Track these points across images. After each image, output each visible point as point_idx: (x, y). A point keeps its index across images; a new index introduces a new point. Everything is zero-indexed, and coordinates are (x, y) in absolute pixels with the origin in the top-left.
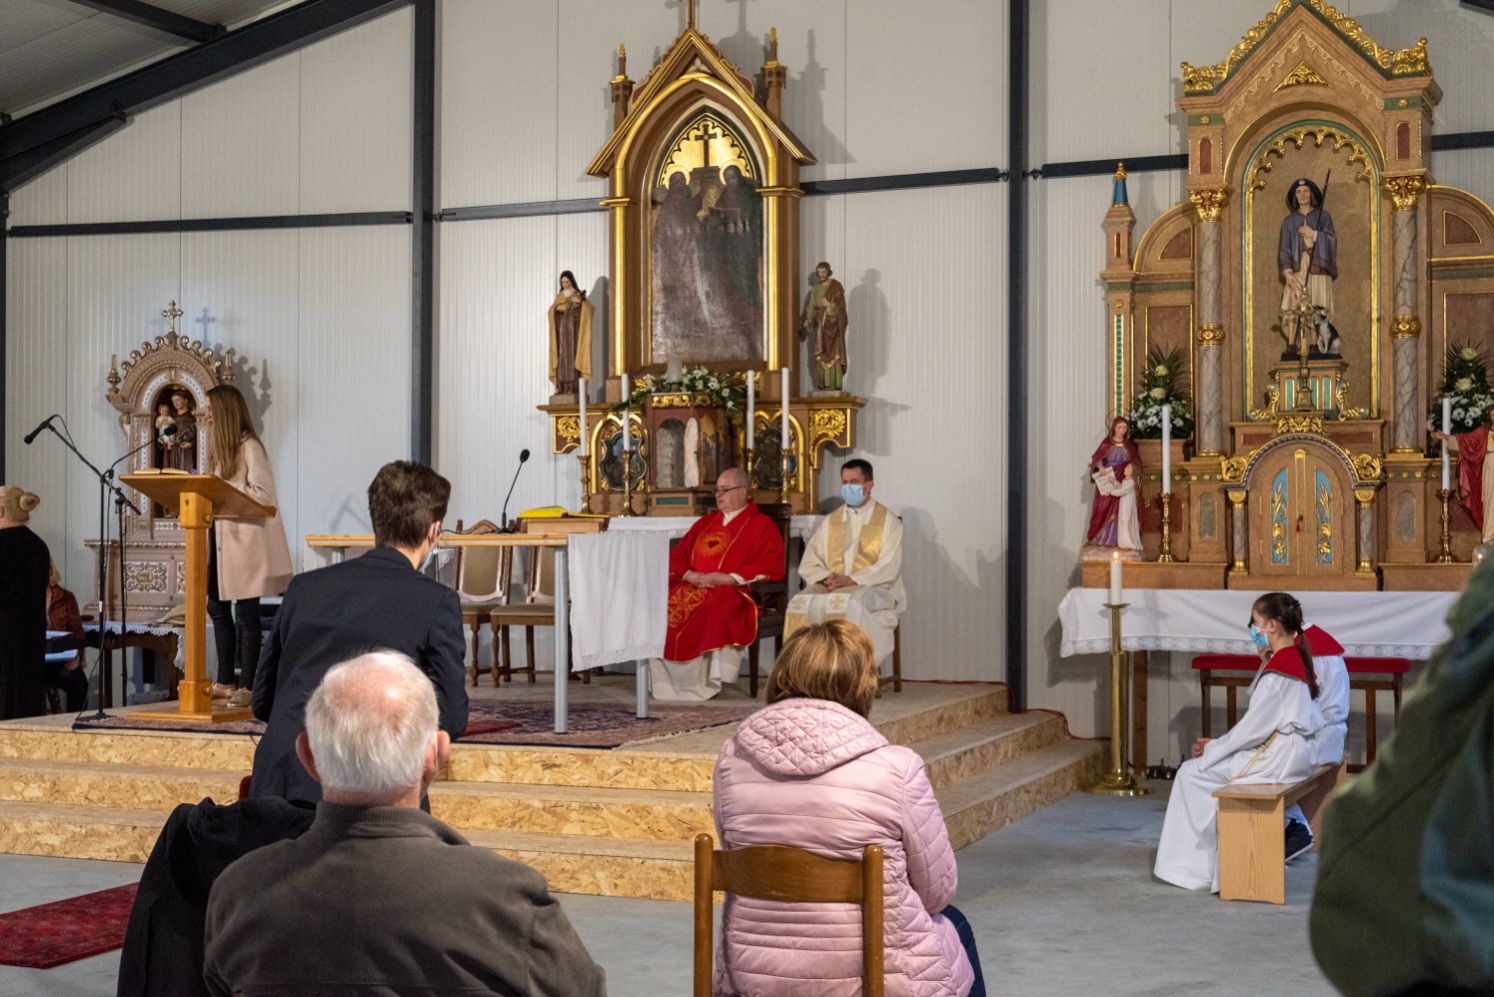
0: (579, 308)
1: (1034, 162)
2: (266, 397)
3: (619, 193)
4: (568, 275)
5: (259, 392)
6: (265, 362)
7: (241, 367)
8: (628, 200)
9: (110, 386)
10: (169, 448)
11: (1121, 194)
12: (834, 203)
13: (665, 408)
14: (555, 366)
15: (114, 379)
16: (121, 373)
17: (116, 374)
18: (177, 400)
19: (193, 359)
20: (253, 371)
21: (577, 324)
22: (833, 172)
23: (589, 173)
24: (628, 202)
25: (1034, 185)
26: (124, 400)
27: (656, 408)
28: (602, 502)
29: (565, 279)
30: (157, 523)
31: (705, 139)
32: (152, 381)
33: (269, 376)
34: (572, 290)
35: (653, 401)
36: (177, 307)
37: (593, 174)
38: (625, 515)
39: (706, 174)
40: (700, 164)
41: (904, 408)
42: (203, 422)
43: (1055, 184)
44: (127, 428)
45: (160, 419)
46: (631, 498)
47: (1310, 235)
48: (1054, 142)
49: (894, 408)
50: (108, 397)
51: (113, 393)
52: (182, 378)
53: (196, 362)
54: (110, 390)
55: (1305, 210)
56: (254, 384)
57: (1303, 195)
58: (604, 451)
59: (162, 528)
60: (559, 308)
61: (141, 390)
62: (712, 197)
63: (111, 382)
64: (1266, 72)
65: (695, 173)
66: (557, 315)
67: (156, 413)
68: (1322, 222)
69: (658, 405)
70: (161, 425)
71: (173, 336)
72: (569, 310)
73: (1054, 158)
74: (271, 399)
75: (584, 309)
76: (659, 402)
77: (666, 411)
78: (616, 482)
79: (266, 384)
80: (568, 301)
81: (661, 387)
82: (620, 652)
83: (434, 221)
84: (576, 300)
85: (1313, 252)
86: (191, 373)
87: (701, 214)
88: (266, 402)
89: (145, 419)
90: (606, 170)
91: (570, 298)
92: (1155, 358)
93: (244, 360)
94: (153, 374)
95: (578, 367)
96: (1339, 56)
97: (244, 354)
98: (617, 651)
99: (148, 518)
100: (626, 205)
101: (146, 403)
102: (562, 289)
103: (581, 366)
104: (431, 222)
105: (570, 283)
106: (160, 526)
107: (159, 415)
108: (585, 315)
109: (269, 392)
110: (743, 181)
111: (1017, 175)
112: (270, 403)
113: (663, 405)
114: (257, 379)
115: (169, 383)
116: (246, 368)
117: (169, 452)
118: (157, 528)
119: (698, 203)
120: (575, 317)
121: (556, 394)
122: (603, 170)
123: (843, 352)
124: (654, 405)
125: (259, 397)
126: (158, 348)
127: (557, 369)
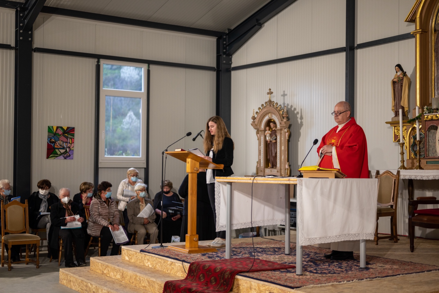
0: (403, 79)
2: (301, 122)
3: (418, 28)
4: (399, 66)
5: (299, 121)
6: (301, 109)
7: (294, 112)
8: (421, 30)
9: (252, 120)
10: (269, 142)
13: (429, 120)
14: (394, 105)
15: (254, 118)
16: (256, 116)
17: (254, 116)
18: (272, 125)
19: (275, 110)
20: (298, 113)
21: (402, 86)
23: (406, 21)
24: (421, 31)
26: (256, 125)
27: (426, 121)
28: (411, 163)
29: (397, 67)
30: (266, 170)
32: (264, 118)
33: (303, 115)
34: (401, 72)
35: (425, 118)
36: (271, 91)
37: (408, 21)
38: (417, 169)
42: (278, 133)
44: (258, 135)
45: (266, 132)
46: (420, 161)
50: (252, 124)
51: (253, 123)
52: (273, 116)
53: (276, 111)
54: (252, 122)
56: (298, 118)
58: (412, 140)
59: (267, 172)
60: (394, 80)
61: (261, 122)
63: (252, 119)
66: (394, 83)
67: (265, 130)
69: (427, 119)
70: (267, 134)
71: (270, 101)
72: (398, 81)
74: (303, 123)
75: (405, 79)
76: (427, 118)
77: (430, 122)
79: (302, 118)
80: (398, 77)
81: (430, 111)
82: (338, 236)
83: (355, 50)
84: (401, 76)
86: (275, 114)
88: (302, 124)
89: (262, 132)
90: (414, 19)
91: (399, 75)
93: (295, 109)
94: (264, 116)
95: (402, 105)
97: (295, 107)
98: (336, 236)
99: (263, 168)
100: (420, 32)
101: (263, 127)
102: (397, 72)
103: (404, 104)
104: (354, 50)
105: (399, 69)
106: (267, 171)
107: (266, 130)
108: (405, 81)
109: (302, 121)
112: (303, 125)
113: (428, 119)
114: (299, 116)
115: (269, 119)
116: (295, 112)
117: (269, 144)
118: (266, 172)
120: (401, 84)
121: (394, 117)
122: (412, 20)
124: (425, 119)
125: (299, 123)
126: (266, 106)
127: (394, 106)
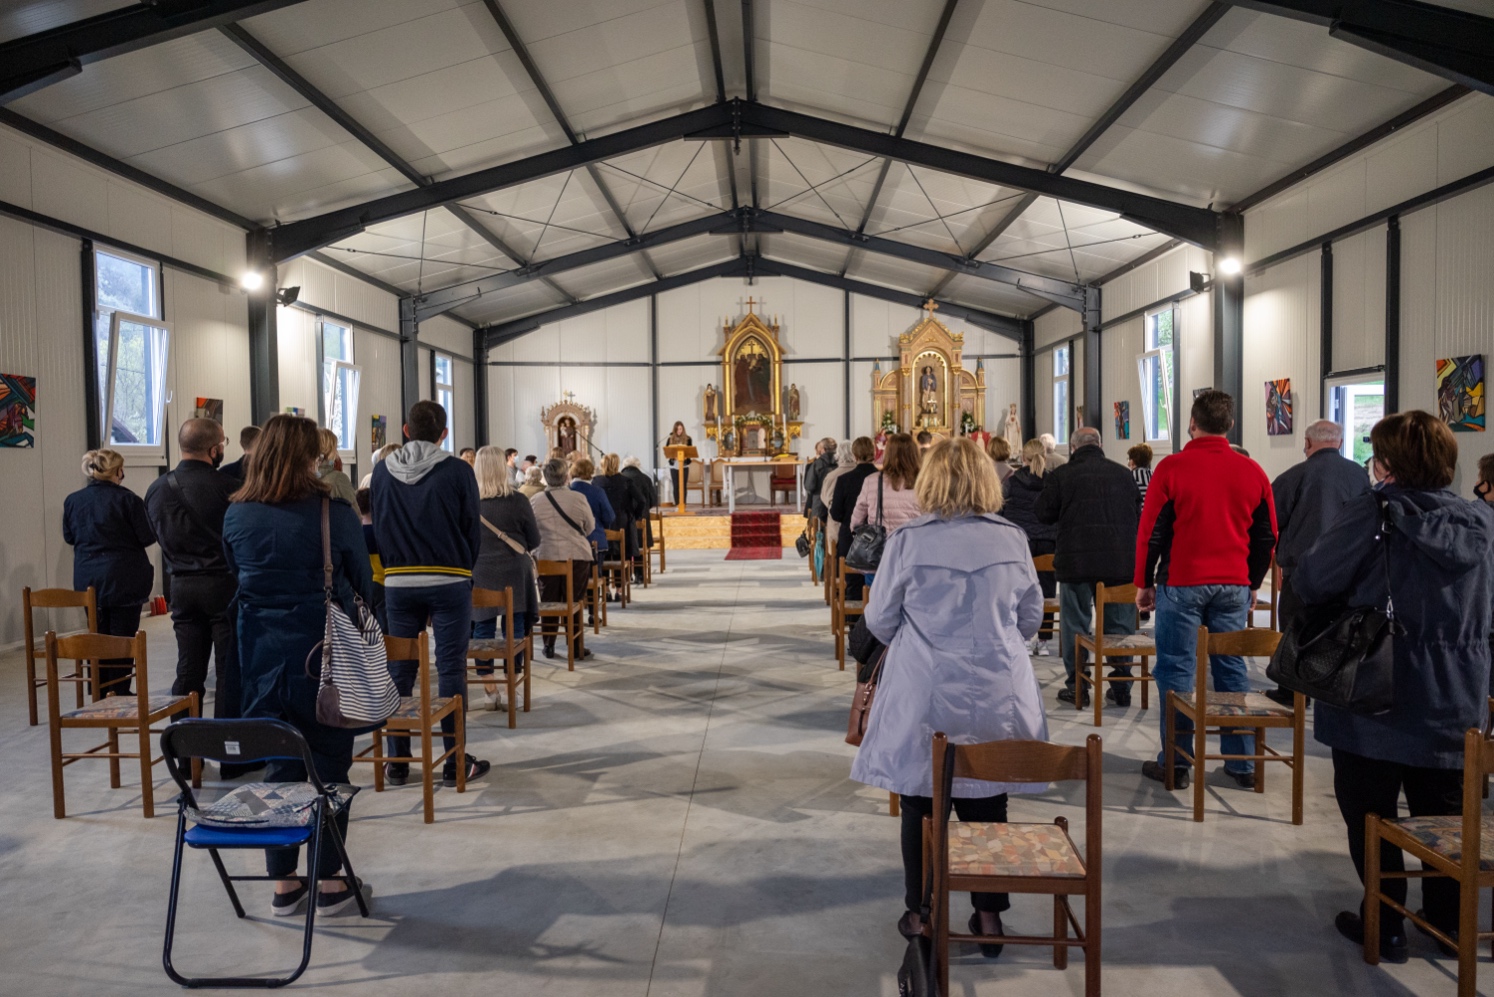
1: (851, 357)
11: (877, 368)
12: (791, 365)
22: (790, 357)
25: (851, 363)
31: (751, 345)
39: (752, 356)
40: (749, 352)
41: (813, 425)
43: (856, 363)
47: (931, 381)
48: (855, 352)
49: (810, 425)
55: (928, 374)
57: (928, 370)
62: (754, 363)
64: (922, 338)
65: (749, 355)
68: (933, 377)
73: (857, 355)
78: (727, 447)
85: (931, 385)
87: (751, 368)
92: (887, 412)
96: (941, 334)
110: (764, 359)
111: (847, 360)
119: (749, 364)
123: (799, 409)
